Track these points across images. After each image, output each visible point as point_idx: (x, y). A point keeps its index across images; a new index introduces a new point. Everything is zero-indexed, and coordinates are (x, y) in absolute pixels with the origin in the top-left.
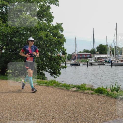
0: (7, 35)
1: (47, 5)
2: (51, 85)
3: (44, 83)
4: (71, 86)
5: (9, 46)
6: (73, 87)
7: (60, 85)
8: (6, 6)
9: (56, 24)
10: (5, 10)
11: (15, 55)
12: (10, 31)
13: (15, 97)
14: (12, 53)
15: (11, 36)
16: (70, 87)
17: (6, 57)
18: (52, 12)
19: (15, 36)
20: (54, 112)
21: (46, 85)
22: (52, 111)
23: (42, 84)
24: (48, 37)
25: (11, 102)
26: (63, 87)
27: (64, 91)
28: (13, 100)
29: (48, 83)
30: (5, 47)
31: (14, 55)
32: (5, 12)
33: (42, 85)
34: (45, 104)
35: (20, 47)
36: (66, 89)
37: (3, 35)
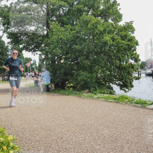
0: (67, 42)
1: (112, 1)
2: (122, 101)
3: (112, 99)
4: (148, 103)
5: (69, 55)
6: (151, 104)
7: (134, 101)
8: (64, 7)
9: (125, 23)
10: (63, 12)
11: (76, 65)
12: (69, 36)
13: (79, 116)
14: (72, 63)
15: (71, 42)
16: (146, 103)
17: (66, 67)
18: (120, 9)
19: (75, 42)
20: (128, 135)
21: (115, 101)
22: (125, 134)
23: (110, 100)
24: (115, 41)
25: (74, 122)
26: (137, 104)
27: (139, 109)
28: (77, 120)
29: (118, 98)
30: (64, 57)
31: (74, 65)
32: (63, 14)
33: (111, 102)
34: (116, 125)
35: (82, 56)
36: (142, 106)
37: (61, 42)
